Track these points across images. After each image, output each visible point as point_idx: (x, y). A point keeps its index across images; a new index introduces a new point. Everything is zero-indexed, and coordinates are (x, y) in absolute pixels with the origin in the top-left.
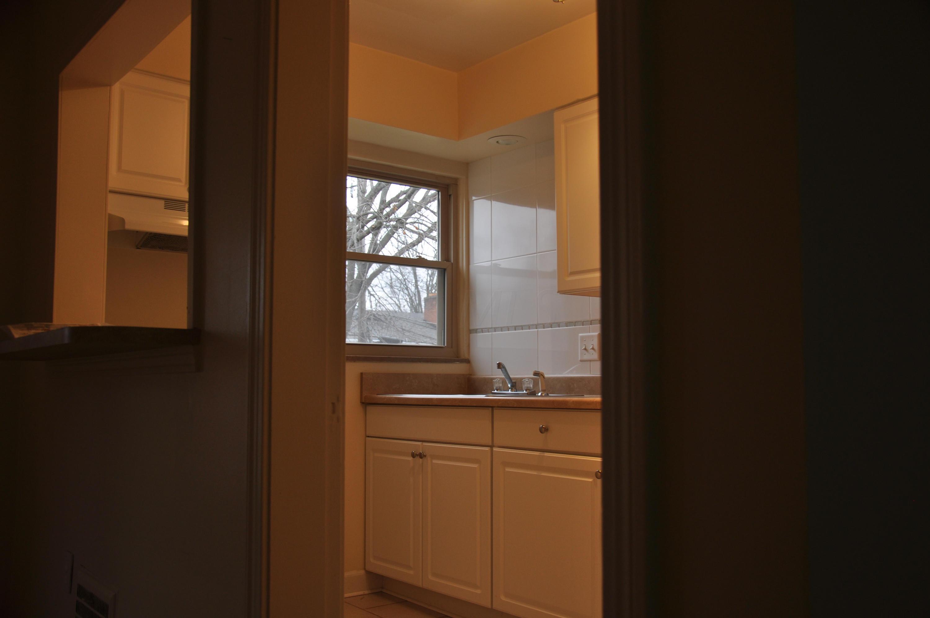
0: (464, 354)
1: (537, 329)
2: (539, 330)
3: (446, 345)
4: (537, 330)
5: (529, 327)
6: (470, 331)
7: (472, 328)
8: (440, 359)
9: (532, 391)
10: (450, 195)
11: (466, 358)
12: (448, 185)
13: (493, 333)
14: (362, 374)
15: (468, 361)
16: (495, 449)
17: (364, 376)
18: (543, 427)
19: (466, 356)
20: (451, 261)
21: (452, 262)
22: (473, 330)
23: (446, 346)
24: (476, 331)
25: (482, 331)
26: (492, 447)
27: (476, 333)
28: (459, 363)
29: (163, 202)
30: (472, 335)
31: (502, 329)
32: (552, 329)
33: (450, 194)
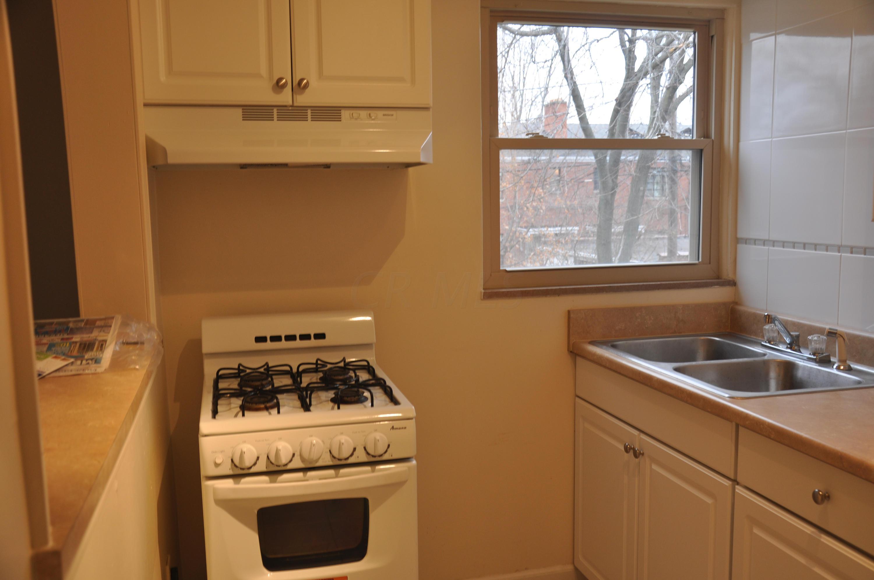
0: (727, 273)
1: (839, 252)
2: (843, 254)
3: (700, 260)
4: (840, 254)
5: (827, 248)
6: (737, 241)
7: (740, 235)
8: (688, 283)
9: (824, 355)
10: (712, 37)
11: (730, 279)
12: (709, 21)
13: (770, 248)
14: (569, 312)
15: (733, 283)
16: (739, 490)
17: (572, 315)
18: (820, 494)
19: (731, 276)
20: (711, 138)
21: (713, 138)
22: (742, 239)
23: (700, 262)
24: (746, 241)
25: (755, 241)
26: (735, 482)
27: (746, 244)
28: (718, 286)
29: (239, 111)
30: (741, 247)
31: (784, 244)
32: (865, 256)
33: (711, 34)
